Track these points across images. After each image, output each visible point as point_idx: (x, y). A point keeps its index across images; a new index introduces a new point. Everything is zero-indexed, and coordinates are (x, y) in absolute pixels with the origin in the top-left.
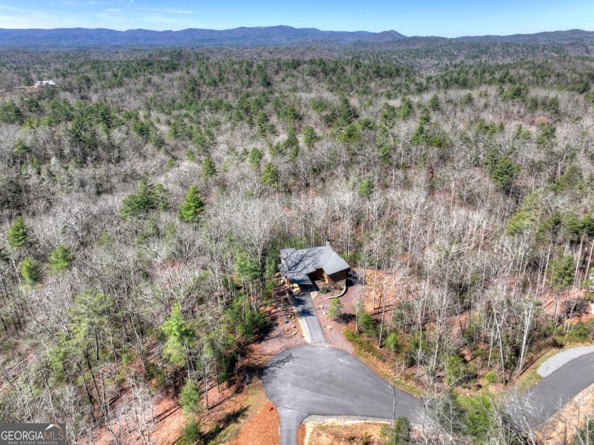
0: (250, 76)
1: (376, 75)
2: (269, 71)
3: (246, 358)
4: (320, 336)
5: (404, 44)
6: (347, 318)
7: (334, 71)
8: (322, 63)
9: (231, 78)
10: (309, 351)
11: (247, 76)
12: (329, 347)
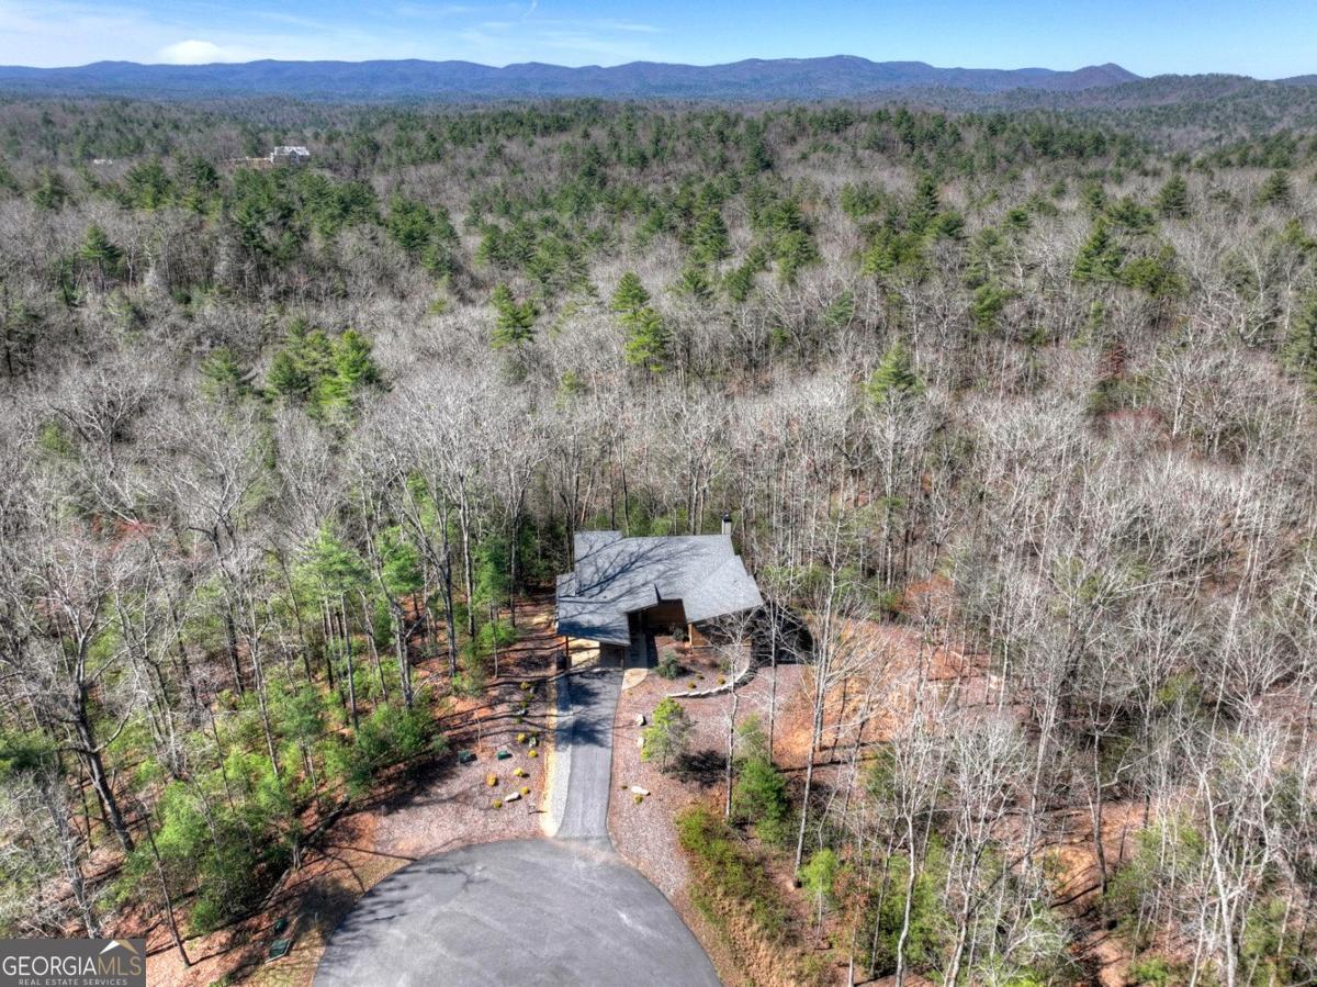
0: (726, 147)
1: (1040, 151)
2: (773, 135)
3: (326, 856)
4: (594, 818)
5: (1136, 95)
6: (703, 768)
7: (933, 138)
8: (905, 117)
9: (681, 149)
10: (535, 866)
11: (719, 147)
12: (606, 863)
